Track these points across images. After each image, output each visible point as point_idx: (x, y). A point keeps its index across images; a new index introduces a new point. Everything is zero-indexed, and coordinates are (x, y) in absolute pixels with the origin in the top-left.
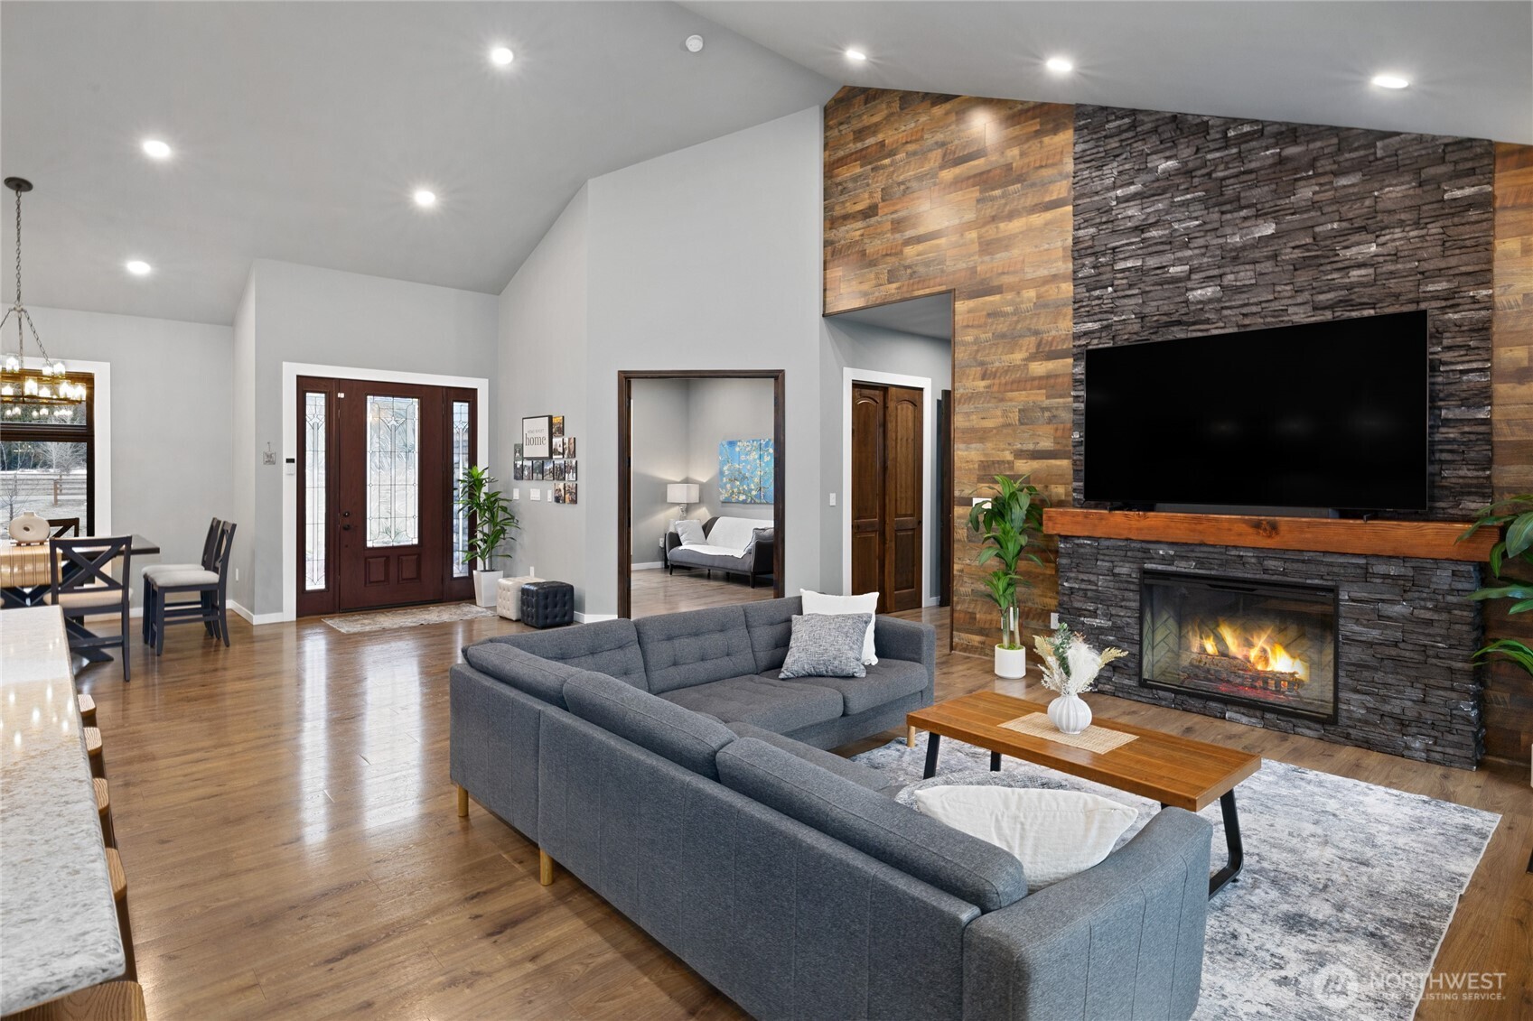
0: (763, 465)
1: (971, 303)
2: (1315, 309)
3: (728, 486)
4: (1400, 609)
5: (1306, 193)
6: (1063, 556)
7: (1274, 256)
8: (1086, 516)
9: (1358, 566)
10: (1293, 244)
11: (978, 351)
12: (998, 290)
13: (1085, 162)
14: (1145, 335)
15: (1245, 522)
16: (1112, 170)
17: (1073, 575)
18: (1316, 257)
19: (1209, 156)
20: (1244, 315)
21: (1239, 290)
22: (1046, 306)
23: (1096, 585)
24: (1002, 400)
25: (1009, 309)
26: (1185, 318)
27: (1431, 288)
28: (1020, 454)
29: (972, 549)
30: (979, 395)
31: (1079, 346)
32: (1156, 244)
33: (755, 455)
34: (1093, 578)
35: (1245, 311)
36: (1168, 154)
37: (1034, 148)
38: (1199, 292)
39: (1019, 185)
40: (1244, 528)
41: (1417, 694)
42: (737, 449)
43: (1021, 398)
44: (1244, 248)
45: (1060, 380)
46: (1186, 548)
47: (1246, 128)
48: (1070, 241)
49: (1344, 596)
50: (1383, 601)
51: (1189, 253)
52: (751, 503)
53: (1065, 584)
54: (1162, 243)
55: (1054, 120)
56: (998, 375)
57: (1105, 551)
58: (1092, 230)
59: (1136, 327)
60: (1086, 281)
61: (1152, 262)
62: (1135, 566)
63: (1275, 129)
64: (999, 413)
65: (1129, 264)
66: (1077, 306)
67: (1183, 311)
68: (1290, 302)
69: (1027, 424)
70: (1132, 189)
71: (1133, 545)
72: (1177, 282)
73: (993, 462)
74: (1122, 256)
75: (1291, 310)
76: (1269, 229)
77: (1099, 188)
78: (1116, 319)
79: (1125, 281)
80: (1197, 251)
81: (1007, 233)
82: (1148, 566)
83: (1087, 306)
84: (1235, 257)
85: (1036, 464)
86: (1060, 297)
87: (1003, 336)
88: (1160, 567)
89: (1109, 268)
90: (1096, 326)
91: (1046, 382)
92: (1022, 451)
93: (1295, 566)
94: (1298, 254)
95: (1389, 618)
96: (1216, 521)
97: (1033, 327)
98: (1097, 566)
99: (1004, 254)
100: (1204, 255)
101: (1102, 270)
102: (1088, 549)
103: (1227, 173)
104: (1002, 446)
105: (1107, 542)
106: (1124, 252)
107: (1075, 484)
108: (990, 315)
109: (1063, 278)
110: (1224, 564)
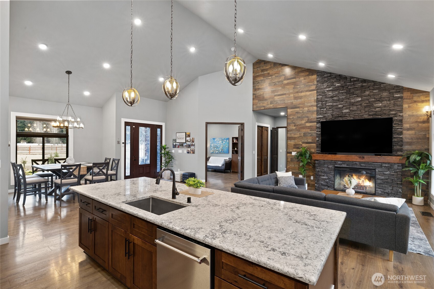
0: (223, 144)
1: (292, 110)
2: (369, 115)
3: (213, 149)
4: (388, 173)
5: (367, 93)
6: (316, 164)
7: (361, 105)
8: (322, 156)
9: (380, 165)
10: (365, 103)
11: (293, 120)
12: (299, 108)
13: (319, 82)
14: (333, 119)
15: (357, 157)
16: (325, 85)
17: (319, 168)
18: (369, 105)
19: (347, 84)
20: (354, 116)
21: (353, 111)
22: (310, 111)
23: (324, 170)
24: (299, 131)
25: (301, 112)
26: (342, 116)
27: (392, 113)
28: (303, 143)
29: (292, 163)
30: (294, 130)
31: (318, 120)
32: (336, 100)
33: (221, 142)
34: (323, 168)
35: (355, 115)
36: (338, 82)
37: (307, 78)
38: (345, 111)
39: (304, 86)
41: (391, 188)
42: (215, 140)
43: (304, 131)
44: (354, 102)
45: (313, 127)
46: (344, 162)
47: (355, 79)
48: (316, 98)
49: (377, 170)
50: (384, 171)
51: (343, 103)
52: (219, 153)
53: (317, 170)
54: (337, 100)
55: (312, 73)
56: (298, 126)
57: (326, 163)
58: (321, 96)
59: (331, 117)
60: (320, 107)
61: (335, 104)
62: (333, 166)
63: (361, 80)
64: (298, 134)
65: (330, 104)
66: (317, 112)
67: (342, 114)
68: (364, 114)
69: (305, 136)
70: (330, 89)
71: (333, 161)
72: (340, 108)
73: (297, 144)
74: (328, 102)
75: (364, 115)
76: (360, 99)
77: (323, 88)
78: (326, 115)
79: (328, 108)
80: (344, 103)
81: (300, 96)
82: (336, 166)
83: (320, 112)
84: (353, 104)
85: (307, 145)
86: (313, 110)
87: (299, 117)
88: (338, 166)
89: (325, 105)
90: (322, 116)
91: (310, 128)
92: (304, 142)
93: (367, 165)
94: (365, 104)
95: (386, 174)
96: (351, 156)
97: (307, 116)
98: (324, 166)
99: (300, 100)
100: (346, 103)
101: (323, 105)
102: (322, 163)
103: (351, 87)
104: (299, 141)
105: (327, 161)
106: (328, 101)
107: (317, 149)
108: (296, 113)
109: (314, 106)
110: (352, 165)
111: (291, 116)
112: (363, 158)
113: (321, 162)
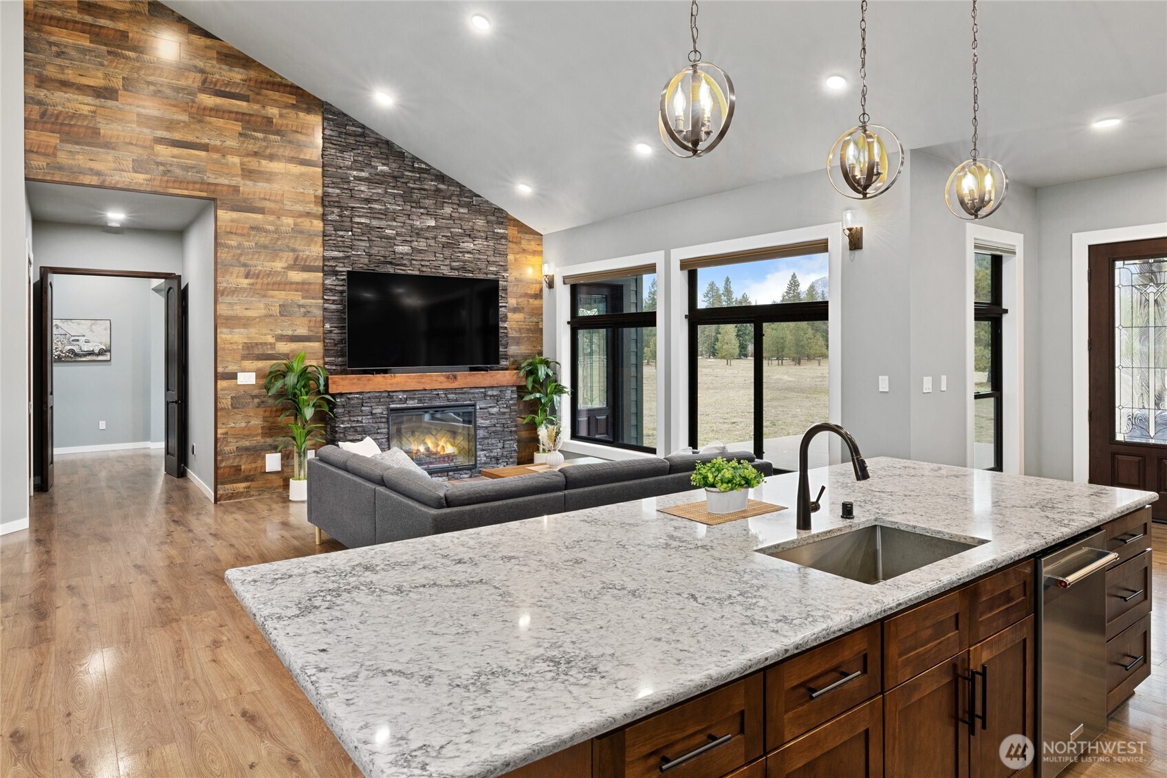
1: (235, 215)
2: (452, 269)
5: (448, 210)
7: (435, 238)
8: (359, 379)
9: (482, 392)
10: (443, 235)
11: (241, 254)
12: (261, 211)
14: (372, 266)
15: (443, 375)
16: (349, 157)
17: (346, 419)
18: (451, 244)
19: (407, 173)
20: (421, 266)
21: (420, 251)
22: (301, 232)
23: (362, 422)
24: (265, 296)
25: (271, 228)
26: (393, 261)
27: (491, 269)
28: (280, 338)
29: (236, 414)
30: (242, 290)
31: (330, 266)
32: (376, 213)
34: (360, 418)
35: (423, 263)
36: (384, 162)
37: (291, 115)
38: (400, 248)
39: (279, 138)
40: (443, 379)
41: (500, 445)
43: (281, 296)
44: (422, 229)
45: (312, 287)
46: (412, 393)
47: (423, 166)
48: (320, 192)
50: (490, 407)
51: (395, 224)
53: (342, 426)
54: (382, 214)
55: (307, 104)
56: (261, 276)
58: (338, 191)
59: (366, 261)
60: (334, 223)
61: (375, 223)
62: (384, 407)
63: (435, 172)
64: (262, 306)
65: (363, 220)
66: (327, 238)
67: (392, 257)
68: (440, 263)
69: (286, 316)
70: (363, 174)
71: (383, 394)
72: (389, 239)
73: (257, 344)
74: (357, 214)
75: (442, 267)
76: (432, 223)
77: (342, 165)
78: (352, 253)
79: (359, 230)
80: (399, 224)
81: (268, 170)
82: (392, 406)
84: (418, 233)
85: (294, 346)
86: (312, 228)
87: (265, 247)
88: (398, 406)
89: (349, 219)
90: (341, 254)
91: (302, 287)
92: (282, 336)
93: (461, 396)
94: (444, 240)
95: (493, 414)
96: (430, 376)
97: (290, 245)
98: (362, 411)
99: (265, 185)
100: (403, 227)
101: (345, 219)
102: (356, 401)
103: (414, 186)
104: (265, 331)
105: (368, 395)
106: (359, 212)
107: (327, 359)
108: (252, 228)
109: (315, 216)
110: (431, 399)
111: (233, 236)
112: (455, 377)
113: (352, 399)
